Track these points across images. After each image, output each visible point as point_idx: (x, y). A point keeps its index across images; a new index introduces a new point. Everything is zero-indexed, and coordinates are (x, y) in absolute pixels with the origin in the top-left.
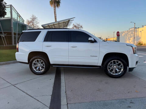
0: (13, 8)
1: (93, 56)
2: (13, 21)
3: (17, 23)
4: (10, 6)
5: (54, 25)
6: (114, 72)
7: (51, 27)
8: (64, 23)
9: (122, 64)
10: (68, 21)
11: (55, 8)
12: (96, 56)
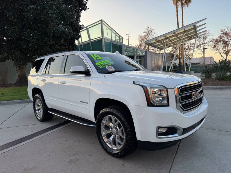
0: (104, 23)
1: (83, 102)
3: (111, 44)
4: (100, 22)
5: (167, 38)
6: (110, 142)
7: (162, 42)
8: (185, 32)
9: (122, 128)
10: (192, 27)
11: (182, 8)
12: (86, 103)
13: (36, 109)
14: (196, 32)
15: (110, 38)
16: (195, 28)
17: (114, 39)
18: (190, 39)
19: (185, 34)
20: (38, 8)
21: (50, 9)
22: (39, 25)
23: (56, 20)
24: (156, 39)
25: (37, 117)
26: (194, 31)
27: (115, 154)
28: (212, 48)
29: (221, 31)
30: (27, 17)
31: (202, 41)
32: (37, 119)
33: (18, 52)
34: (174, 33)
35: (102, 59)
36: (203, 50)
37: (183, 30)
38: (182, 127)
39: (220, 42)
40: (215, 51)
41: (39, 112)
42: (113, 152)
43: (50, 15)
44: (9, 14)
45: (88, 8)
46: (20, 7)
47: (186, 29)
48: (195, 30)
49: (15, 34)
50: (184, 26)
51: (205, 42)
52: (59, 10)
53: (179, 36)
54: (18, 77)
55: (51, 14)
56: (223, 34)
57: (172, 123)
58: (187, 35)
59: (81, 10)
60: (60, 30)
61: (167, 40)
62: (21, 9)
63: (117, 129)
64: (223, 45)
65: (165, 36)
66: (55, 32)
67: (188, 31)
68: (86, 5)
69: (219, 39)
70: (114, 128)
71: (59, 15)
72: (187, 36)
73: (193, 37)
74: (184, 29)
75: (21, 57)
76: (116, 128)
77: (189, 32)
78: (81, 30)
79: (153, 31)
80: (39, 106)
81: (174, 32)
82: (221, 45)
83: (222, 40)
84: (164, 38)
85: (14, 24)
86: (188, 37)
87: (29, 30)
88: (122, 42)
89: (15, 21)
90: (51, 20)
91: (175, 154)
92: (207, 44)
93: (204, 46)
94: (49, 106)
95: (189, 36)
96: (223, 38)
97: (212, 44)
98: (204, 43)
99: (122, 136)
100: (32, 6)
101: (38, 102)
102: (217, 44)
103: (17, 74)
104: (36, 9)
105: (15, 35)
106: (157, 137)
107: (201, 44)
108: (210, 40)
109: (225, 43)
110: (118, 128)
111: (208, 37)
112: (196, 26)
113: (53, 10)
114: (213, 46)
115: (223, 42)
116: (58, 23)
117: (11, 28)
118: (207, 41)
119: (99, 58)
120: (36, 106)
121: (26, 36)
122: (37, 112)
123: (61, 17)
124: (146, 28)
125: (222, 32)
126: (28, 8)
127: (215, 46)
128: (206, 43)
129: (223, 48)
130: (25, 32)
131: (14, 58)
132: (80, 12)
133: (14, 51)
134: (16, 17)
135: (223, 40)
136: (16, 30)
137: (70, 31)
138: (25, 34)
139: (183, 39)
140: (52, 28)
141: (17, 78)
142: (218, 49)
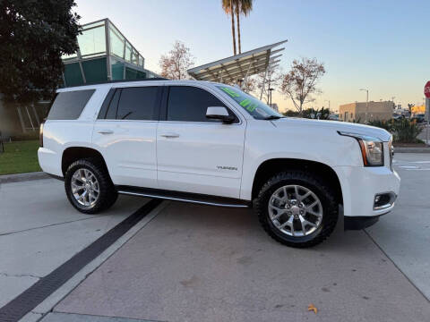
0: (111, 26)
1: (225, 168)
2: (112, 62)
3: (122, 68)
4: (103, 23)
5: (223, 68)
6: (289, 228)
7: (215, 73)
8: (253, 59)
9: (317, 202)
10: (265, 52)
11: (238, 17)
12: (233, 169)
13: (74, 190)
14: (268, 59)
15: (121, 55)
16: (269, 52)
17: (128, 58)
18: (255, 73)
19: (252, 62)
24: (206, 67)
25: (76, 207)
26: (265, 58)
28: (281, 90)
29: (293, 62)
31: (267, 78)
34: (237, 59)
36: (267, 92)
37: (251, 57)
39: (293, 80)
40: (284, 96)
47: (256, 55)
51: (272, 79)
53: (243, 65)
56: (297, 67)
58: (254, 64)
61: (223, 71)
64: (296, 86)
65: (222, 64)
67: (258, 58)
69: (290, 75)
72: (253, 67)
73: (261, 69)
74: (253, 55)
79: (187, 51)
82: (294, 86)
83: (294, 77)
84: (220, 66)
86: (254, 69)
88: (143, 66)
92: (274, 82)
93: (270, 85)
95: (256, 66)
96: (297, 75)
97: (280, 82)
98: (270, 81)
102: (287, 82)
106: (374, 209)
107: (265, 81)
108: (278, 77)
109: (300, 83)
114: (281, 87)
115: (297, 80)
118: (273, 77)
120: (73, 183)
122: (77, 195)
124: (174, 43)
125: (295, 65)
127: (284, 87)
129: (297, 90)
135: (296, 77)
142: (290, 91)
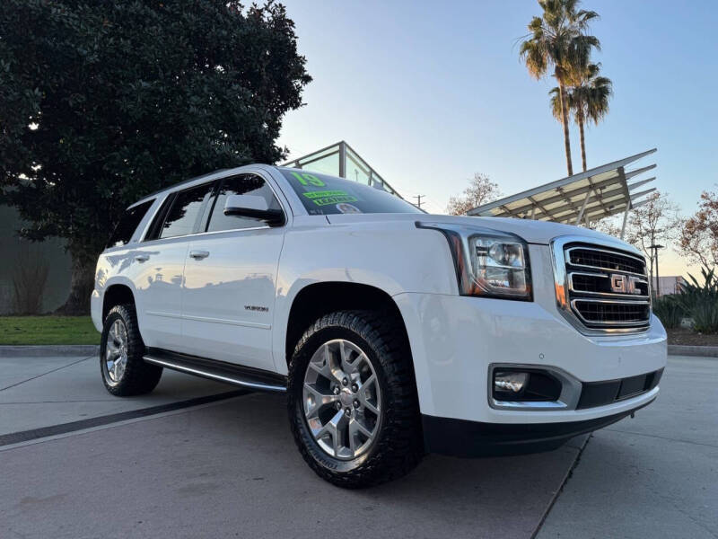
0: (347, 151)
1: (254, 308)
5: (535, 205)
6: (331, 436)
8: (592, 187)
9: (374, 376)
10: (614, 174)
11: (581, 125)
12: (264, 309)
13: (109, 352)
14: (625, 189)
16: (622, 177)
18: (608, 214)
19: (593, 194)
20: (161, 88)
21: (194, 94)
22: (156, 136)
23: (209, 124)
24: (501, 204)
25: (105, 382)
26: (618, 186)
27: (345, 474)
28: (679, 249)
29: (703, 196)
30: (125, 111)
31: (646, 225)
32: (107, 386)
33: (86, 209)
34: (559, 189)
35: (326, 186)
36: (649, 251)
37: (585, 183)
38: (579, 377)
39: (702, 228)
40: (689, 257)
41: (116, 363)
42: (339, 470)
43: (193, 109)
44: (75, 99)
45: (303, 102)
46: (111, 84)
47: (596, 179)
48: (624, 183)
49: (84, 156)
50: (588, 169)
51: (657, 229)
52: (219, 99)
53: (574, 199)
54: (75, 288)
55: (197, 106)
56: (711, 204)
57: (542, 356)
58: (599, 197)
59: (285, 108)
60: (218, 152)
61: (538, 211)
62: (113, 89)
63: (357, 386)
64: (711, 241)
65: (530, 198)
66: (203, 156)
67: (602, 185)
68: (300, 95)
69: (698, 220)
70: (345, 385)
71: (220, 112)
72: (598, 203)
73: (616, 207)
74: (589, 178)
75: (92, 225)
76: (354, 384)
77: (604, 188)
78: (279, 160)
79: (494, 188)
80: (117, 344)
81: (558, 185)
82: (707, 240)
83: (707, 223)
84: (526, 202)
85: (85, 127)
86: (602, 206)
87: (126, 148)
89: (92, 119)
90: (192, 124)
91: (555, 493)
92: (661, 234)
93: (653, 238)
94: (149, 342)
95: (605, 201)
96: (712, 219)
97: (677, 233)
98: (653, 232)
99: (370, 406)
100: (144, 84)
101: (117, 331)
102: (692, 234)
103: (73, 280)
104: (153, 92)
105: (85, 159)
106: (491, 405)
107: (643, 231)
108: (671, 223)
110: (358, 383)
111: (663, 213)
112: (626, 172)
113: (201, 97)
114: (680, 242)
115: (713, 229)
116: (212, 134)
117: (75, 140)
118: (660, 223)
119: (316, 182)
120: (110, 344)
121: (115, 163)
122: (110, 364)
123: (224, 117)
124: (472, 178)
125: (708, 202)
126: (133, 86)
127: (686, 242)
128: (660, 231)
129: (714, 247)
130: (115, 153)
131: (70, 228)
132: (279, 115)
133: (74, 204)
134: (95, 109)
135: (711, 223)
136: (89, 145)
137: (245, 157)
138: (115, 157)
139: (587, 211)
140: (194, 145)
141: (71, 291)
142: (699, 249)
